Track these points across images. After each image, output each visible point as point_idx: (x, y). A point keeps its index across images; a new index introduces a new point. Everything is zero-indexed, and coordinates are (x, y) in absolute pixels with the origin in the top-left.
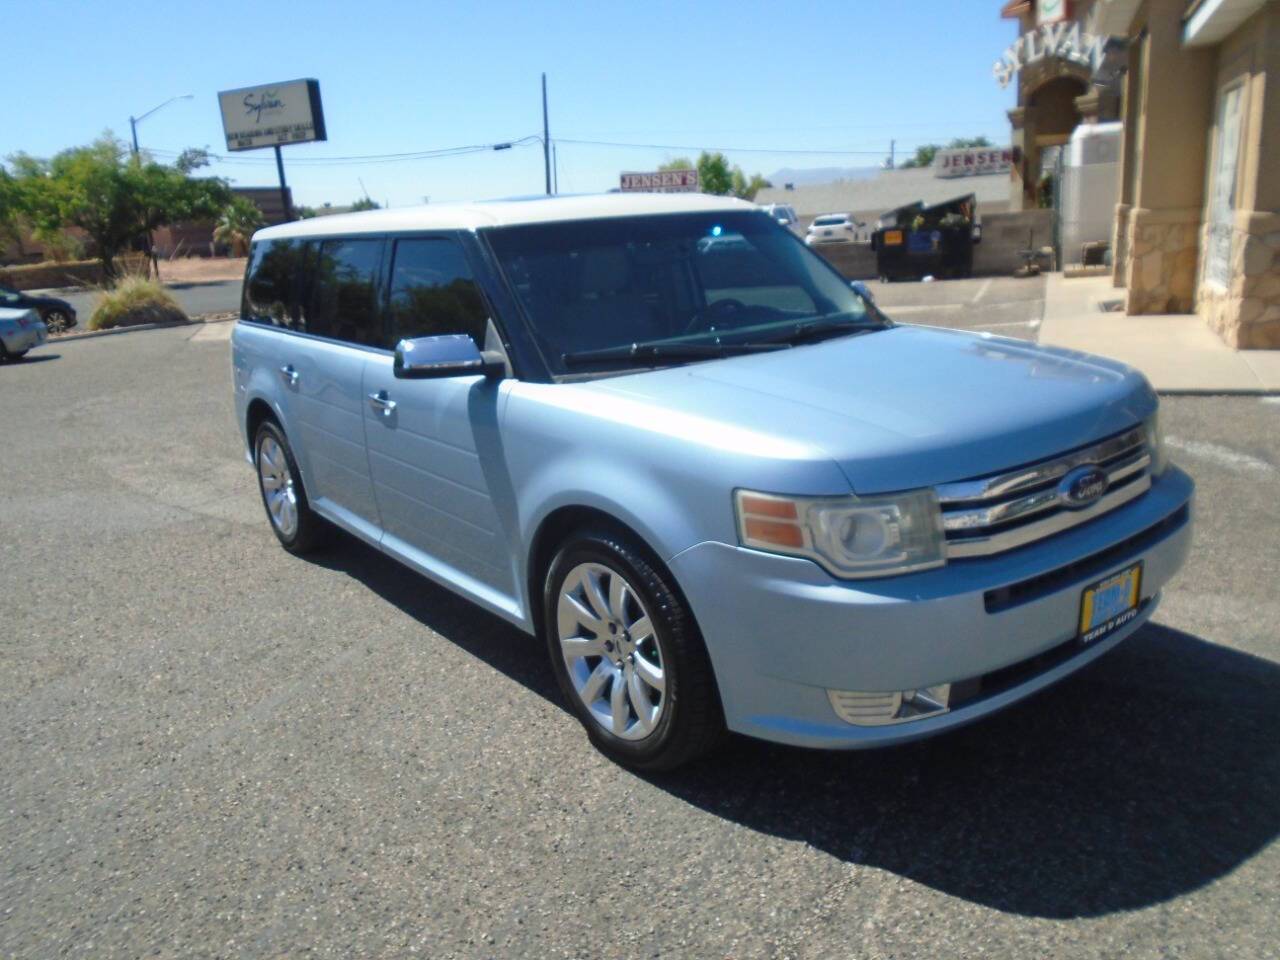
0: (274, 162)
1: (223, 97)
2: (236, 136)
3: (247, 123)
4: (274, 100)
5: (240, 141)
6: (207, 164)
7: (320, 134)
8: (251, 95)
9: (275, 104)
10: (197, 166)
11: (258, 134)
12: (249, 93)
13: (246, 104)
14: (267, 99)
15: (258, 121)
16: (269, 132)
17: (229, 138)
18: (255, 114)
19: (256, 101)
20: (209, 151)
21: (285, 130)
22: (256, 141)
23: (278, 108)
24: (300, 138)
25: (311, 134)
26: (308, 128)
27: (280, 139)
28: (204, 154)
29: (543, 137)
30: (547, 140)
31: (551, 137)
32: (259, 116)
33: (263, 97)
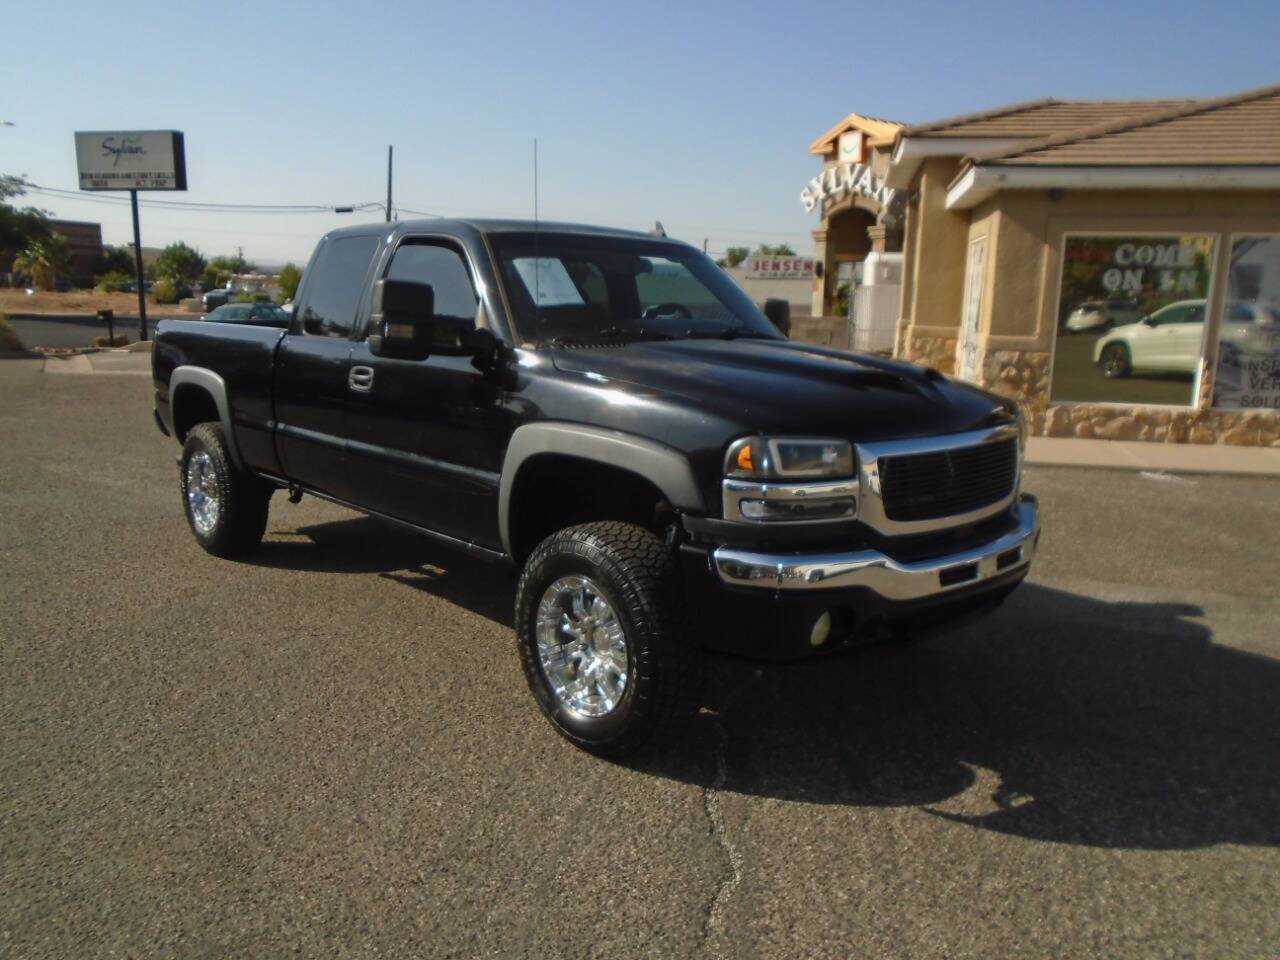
0: (130, 202)
1: (82, 139)
2: (91, 176)
3: (104, 165)
4: (134, 146)
5: (93, 181)
6: (22, 193)
7: (181, 184)
8: (111, 139)
9: (137, 150)
10: (11, 194)
11: (114, 176)
12: (110, 136)
13: (105, 147)
14: (127, 144)
15: (115, 164)
16: (128, 176)
17: (83, 177)
18: (113, 157)
19: (117, 145)
20: (28, 180)
21: (144, 176)
22: (112, 183)
23: (139, 155)
24: (159, 186)
25: (172, 183)
26: (168, 177)
27: (136, 186)
28: (21, 182)
29: (386, 205)
30: (389, 209)
31: (393, 206)
32: (118, 158)
33: (124, 142)
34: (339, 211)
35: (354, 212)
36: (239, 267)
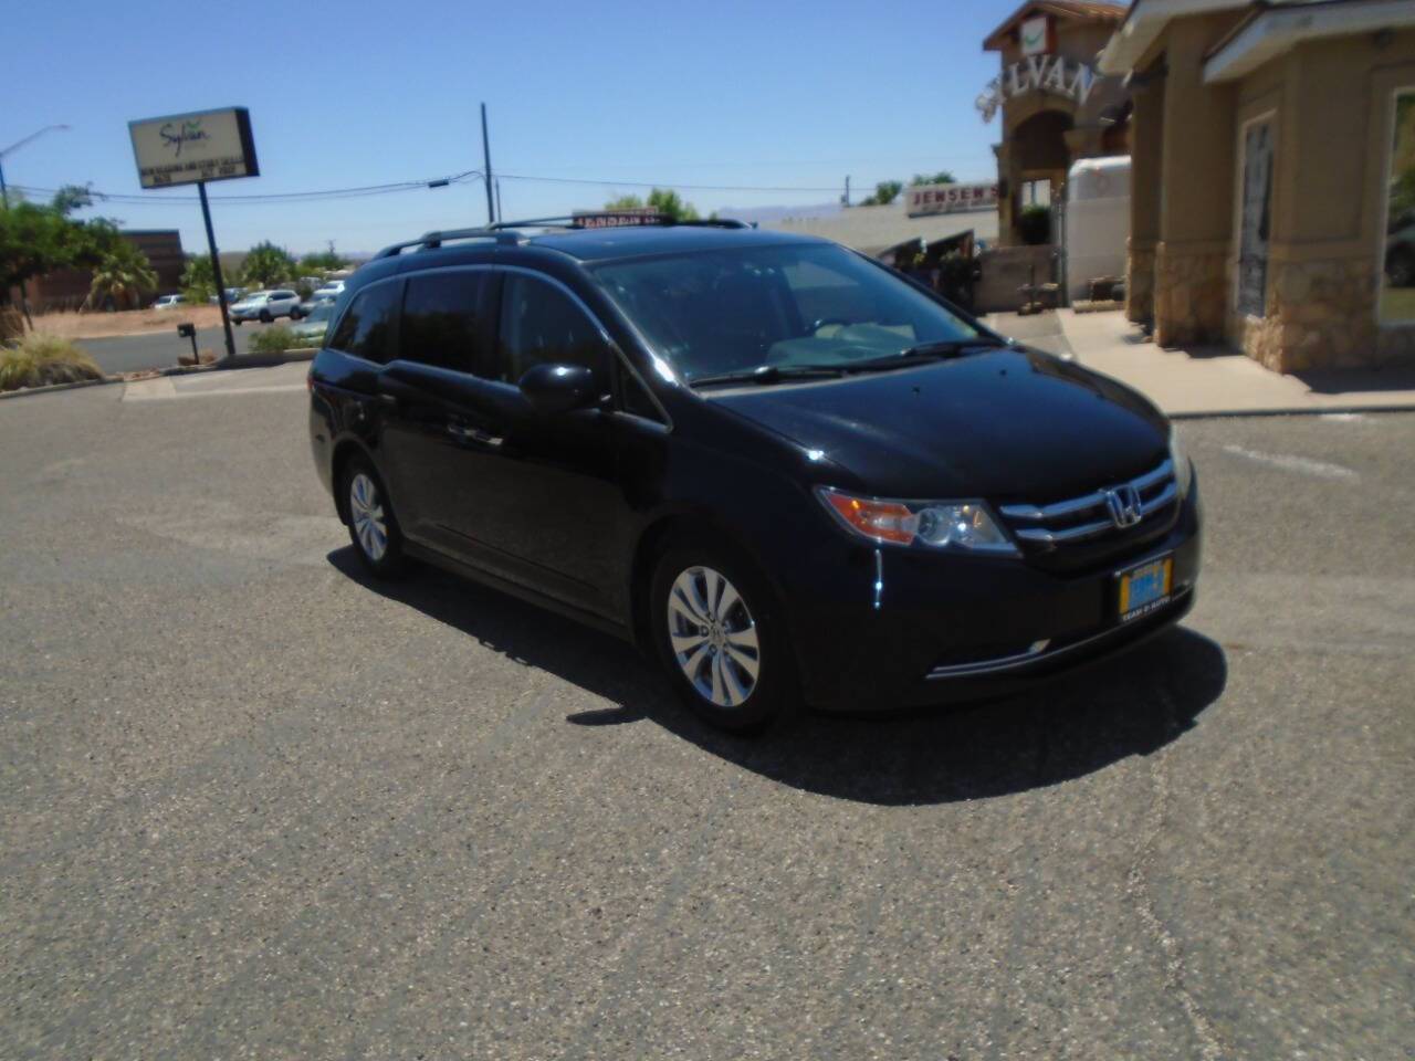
0: (199, 202)
1: (134, 127)
2: (152, 171)
3: (165, 156)
4: (196, 131)
5: (156, 177)
6: (89, 204)
7: (252, 170)
8: (169, 126)
9: (199, 135)
10: (77, 205)
11: (178, 169)
12: (168, 122)
13: (163, 135)
14: (188, 130)
15: (177, 155)
16: (192, 167)
17: (143, 173)
18: (174, 146)
19: (176, 131)
20: (92, 189)
21: (211, 164)
22: (175, 177)
23: (202, 140)
24: (228, 173)
25: (241, 169)
26: (237, 163)
27: (205, 174)
28: (87, 193)
29: (484, 173)
30: (489, 176)
31: (493, 172)
32: (179, 149)
33: (184, 127)
34: (433, 185)
35: (451, 185)
36: (332, 262)
